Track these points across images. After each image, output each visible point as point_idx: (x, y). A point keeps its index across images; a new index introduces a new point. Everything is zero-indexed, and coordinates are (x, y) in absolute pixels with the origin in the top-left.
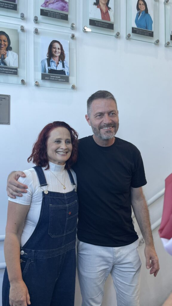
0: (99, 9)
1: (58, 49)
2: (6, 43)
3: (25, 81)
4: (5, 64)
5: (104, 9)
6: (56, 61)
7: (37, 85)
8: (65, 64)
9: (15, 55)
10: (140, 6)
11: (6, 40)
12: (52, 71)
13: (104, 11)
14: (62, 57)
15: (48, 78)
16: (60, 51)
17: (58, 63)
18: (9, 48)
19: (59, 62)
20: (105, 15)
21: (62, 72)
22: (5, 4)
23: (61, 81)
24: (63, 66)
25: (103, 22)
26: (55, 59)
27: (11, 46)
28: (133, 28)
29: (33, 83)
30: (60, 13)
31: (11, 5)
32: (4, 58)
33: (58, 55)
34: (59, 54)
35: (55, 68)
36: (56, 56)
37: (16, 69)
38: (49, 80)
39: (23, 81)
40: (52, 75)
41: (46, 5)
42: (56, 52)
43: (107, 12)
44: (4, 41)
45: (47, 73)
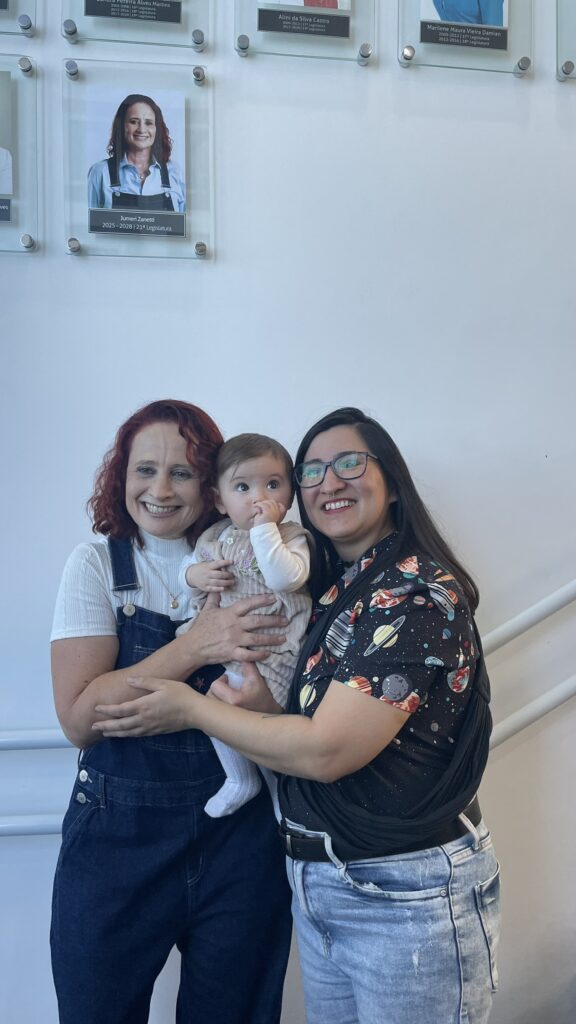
7: (76, 250)
8: (172, 175)
9: (4, 155)
12: (125, 200)
14: (161, 150)
15: (112, 226)
16: (153, 130)
17: (147, 173)
19: (151, 169)
23: (157, 232)
24: (166, 182)
25: (310, 15)
26: (137, 159)
28: (424, 25)
34: (150, 142)
35: (136, 191)
38: (117, 230)
39: (29, 239)
45: (109, 206)
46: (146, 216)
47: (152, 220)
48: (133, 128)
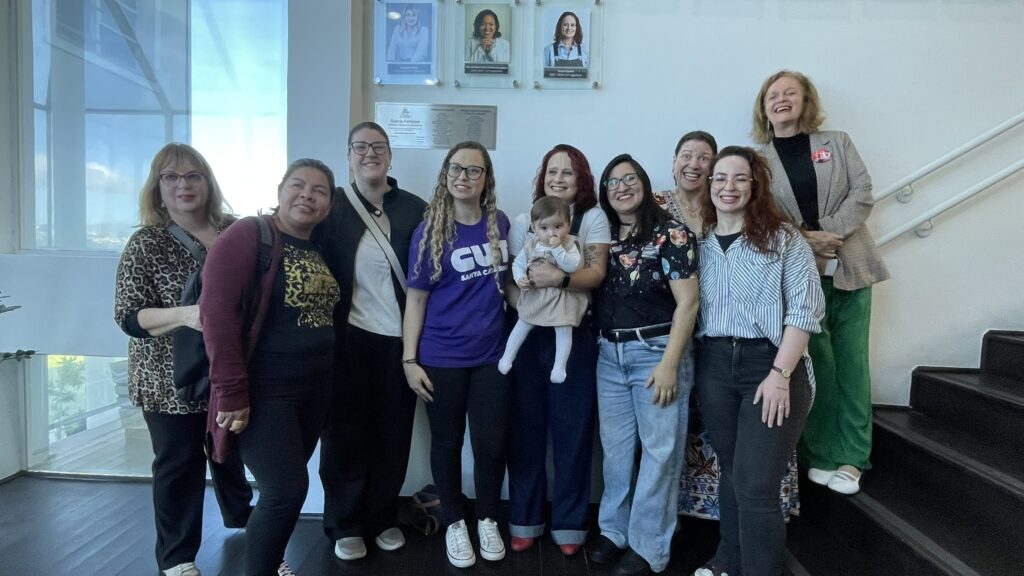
1: (572, 25)
2: (494, 27)
3: (519, 82)
4: (490, 59)
6: (567, 46)
7: (537, 87)
8: (582, 50)
9: (506, 43)
11: (493, 22)
12: (560, 63)
14: (578, 38)
15: (554, 75)
16: (575, 28)
17: (571, 49)
18: (497, 35)
19: (573, 47)
21: (578, 62)
23: (575, 77)
24: (580, 53)
26: (567, 43)
27: (500, 30)
29: (532, 85)
32: (490, 51)
33: (571, 34)
34: (573, 34)
35: (566, 58)
36: (568, 38)
37: (507, 66)
38: (556, 77)
39: (515, 82)
42: (568, 30)
44: (491, 24)
45: (553, 66)
46: (570, 69)
48: (565, 28)
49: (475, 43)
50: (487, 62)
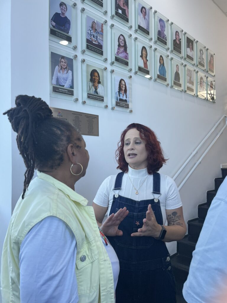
0: (143, 60)
2: (98, 78)
4: (97, 93)
5: (145, 60)
8: (127, 96)
9: (103, 87)
10: (161, 61)
11: (98, 76)
12: (121, 100)
13: (145, 62)
14: (125, 91)
16: (124, 86)
17: (124, 95)
18: (99, 82)
19: (124, 94)
20: (145, 64)
22: (97, 50)
23: (125, 107)
24: (126, 97)
25: (144, 69)
26: (122, 92)
28: (158, 75)
29: (111, 107)
30: (125, 61)
31: (100, 52)
32: (97, 89)
33: (124, 89)
36: (123, 90)
38: (120, 106)
39: (106, 106)
40: (121, 103)
41: (118, 54)
42: (122, 87)
43: (146, 63)
45: (118, 101)
47: (124, 104)
49: (91, 84)
50: (96, 94)
